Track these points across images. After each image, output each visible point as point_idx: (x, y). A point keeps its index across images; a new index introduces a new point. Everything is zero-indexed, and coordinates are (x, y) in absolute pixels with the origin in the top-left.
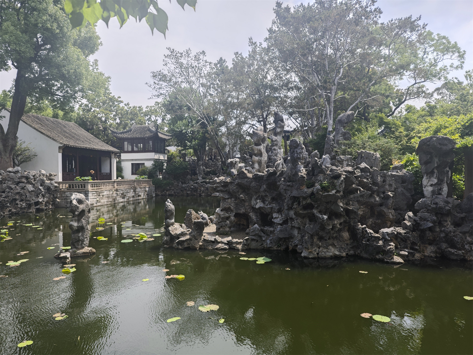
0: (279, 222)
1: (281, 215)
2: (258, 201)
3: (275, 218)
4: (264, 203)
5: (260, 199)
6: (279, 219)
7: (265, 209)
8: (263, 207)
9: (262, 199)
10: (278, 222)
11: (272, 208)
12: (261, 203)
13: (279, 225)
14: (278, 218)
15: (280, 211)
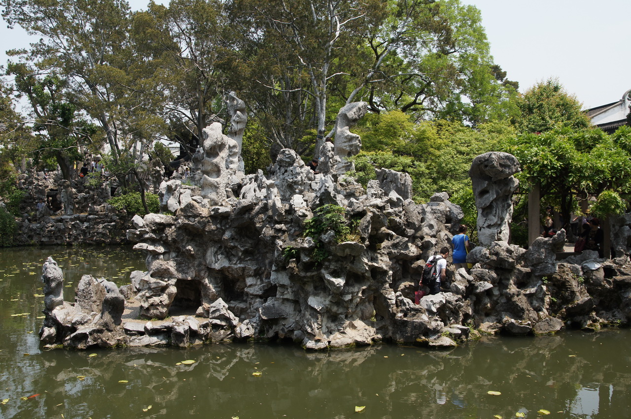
0: (258, 293)
1: (261, 280)
2: (219, 257)
3: (250, 286)
4: (230, 260)
5: (222, 254)
6: (256, 287)
7: (233, 270)
8: (229, 267)
9: (225, 253)
10: (255, 293)
11: (244, 269)
12: (225, 260)
13: (256, 298)
14: (255, 285)
15: (257, 274)
